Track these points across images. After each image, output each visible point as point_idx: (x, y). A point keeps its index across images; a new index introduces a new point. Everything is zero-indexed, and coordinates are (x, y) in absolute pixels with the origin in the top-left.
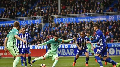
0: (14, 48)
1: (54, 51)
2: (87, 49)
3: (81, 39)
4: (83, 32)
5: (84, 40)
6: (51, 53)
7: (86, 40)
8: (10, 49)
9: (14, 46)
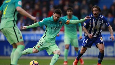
0: (14, 29)
1: (52, 39)
2: (101, 37)
3: (92, 18)
4: (96, 7)
5: (99, 21)
6: (46, 42)
7: (101, 20)
8: (7, 31)
9: (15, 26)
